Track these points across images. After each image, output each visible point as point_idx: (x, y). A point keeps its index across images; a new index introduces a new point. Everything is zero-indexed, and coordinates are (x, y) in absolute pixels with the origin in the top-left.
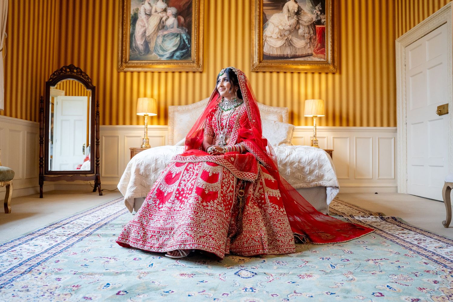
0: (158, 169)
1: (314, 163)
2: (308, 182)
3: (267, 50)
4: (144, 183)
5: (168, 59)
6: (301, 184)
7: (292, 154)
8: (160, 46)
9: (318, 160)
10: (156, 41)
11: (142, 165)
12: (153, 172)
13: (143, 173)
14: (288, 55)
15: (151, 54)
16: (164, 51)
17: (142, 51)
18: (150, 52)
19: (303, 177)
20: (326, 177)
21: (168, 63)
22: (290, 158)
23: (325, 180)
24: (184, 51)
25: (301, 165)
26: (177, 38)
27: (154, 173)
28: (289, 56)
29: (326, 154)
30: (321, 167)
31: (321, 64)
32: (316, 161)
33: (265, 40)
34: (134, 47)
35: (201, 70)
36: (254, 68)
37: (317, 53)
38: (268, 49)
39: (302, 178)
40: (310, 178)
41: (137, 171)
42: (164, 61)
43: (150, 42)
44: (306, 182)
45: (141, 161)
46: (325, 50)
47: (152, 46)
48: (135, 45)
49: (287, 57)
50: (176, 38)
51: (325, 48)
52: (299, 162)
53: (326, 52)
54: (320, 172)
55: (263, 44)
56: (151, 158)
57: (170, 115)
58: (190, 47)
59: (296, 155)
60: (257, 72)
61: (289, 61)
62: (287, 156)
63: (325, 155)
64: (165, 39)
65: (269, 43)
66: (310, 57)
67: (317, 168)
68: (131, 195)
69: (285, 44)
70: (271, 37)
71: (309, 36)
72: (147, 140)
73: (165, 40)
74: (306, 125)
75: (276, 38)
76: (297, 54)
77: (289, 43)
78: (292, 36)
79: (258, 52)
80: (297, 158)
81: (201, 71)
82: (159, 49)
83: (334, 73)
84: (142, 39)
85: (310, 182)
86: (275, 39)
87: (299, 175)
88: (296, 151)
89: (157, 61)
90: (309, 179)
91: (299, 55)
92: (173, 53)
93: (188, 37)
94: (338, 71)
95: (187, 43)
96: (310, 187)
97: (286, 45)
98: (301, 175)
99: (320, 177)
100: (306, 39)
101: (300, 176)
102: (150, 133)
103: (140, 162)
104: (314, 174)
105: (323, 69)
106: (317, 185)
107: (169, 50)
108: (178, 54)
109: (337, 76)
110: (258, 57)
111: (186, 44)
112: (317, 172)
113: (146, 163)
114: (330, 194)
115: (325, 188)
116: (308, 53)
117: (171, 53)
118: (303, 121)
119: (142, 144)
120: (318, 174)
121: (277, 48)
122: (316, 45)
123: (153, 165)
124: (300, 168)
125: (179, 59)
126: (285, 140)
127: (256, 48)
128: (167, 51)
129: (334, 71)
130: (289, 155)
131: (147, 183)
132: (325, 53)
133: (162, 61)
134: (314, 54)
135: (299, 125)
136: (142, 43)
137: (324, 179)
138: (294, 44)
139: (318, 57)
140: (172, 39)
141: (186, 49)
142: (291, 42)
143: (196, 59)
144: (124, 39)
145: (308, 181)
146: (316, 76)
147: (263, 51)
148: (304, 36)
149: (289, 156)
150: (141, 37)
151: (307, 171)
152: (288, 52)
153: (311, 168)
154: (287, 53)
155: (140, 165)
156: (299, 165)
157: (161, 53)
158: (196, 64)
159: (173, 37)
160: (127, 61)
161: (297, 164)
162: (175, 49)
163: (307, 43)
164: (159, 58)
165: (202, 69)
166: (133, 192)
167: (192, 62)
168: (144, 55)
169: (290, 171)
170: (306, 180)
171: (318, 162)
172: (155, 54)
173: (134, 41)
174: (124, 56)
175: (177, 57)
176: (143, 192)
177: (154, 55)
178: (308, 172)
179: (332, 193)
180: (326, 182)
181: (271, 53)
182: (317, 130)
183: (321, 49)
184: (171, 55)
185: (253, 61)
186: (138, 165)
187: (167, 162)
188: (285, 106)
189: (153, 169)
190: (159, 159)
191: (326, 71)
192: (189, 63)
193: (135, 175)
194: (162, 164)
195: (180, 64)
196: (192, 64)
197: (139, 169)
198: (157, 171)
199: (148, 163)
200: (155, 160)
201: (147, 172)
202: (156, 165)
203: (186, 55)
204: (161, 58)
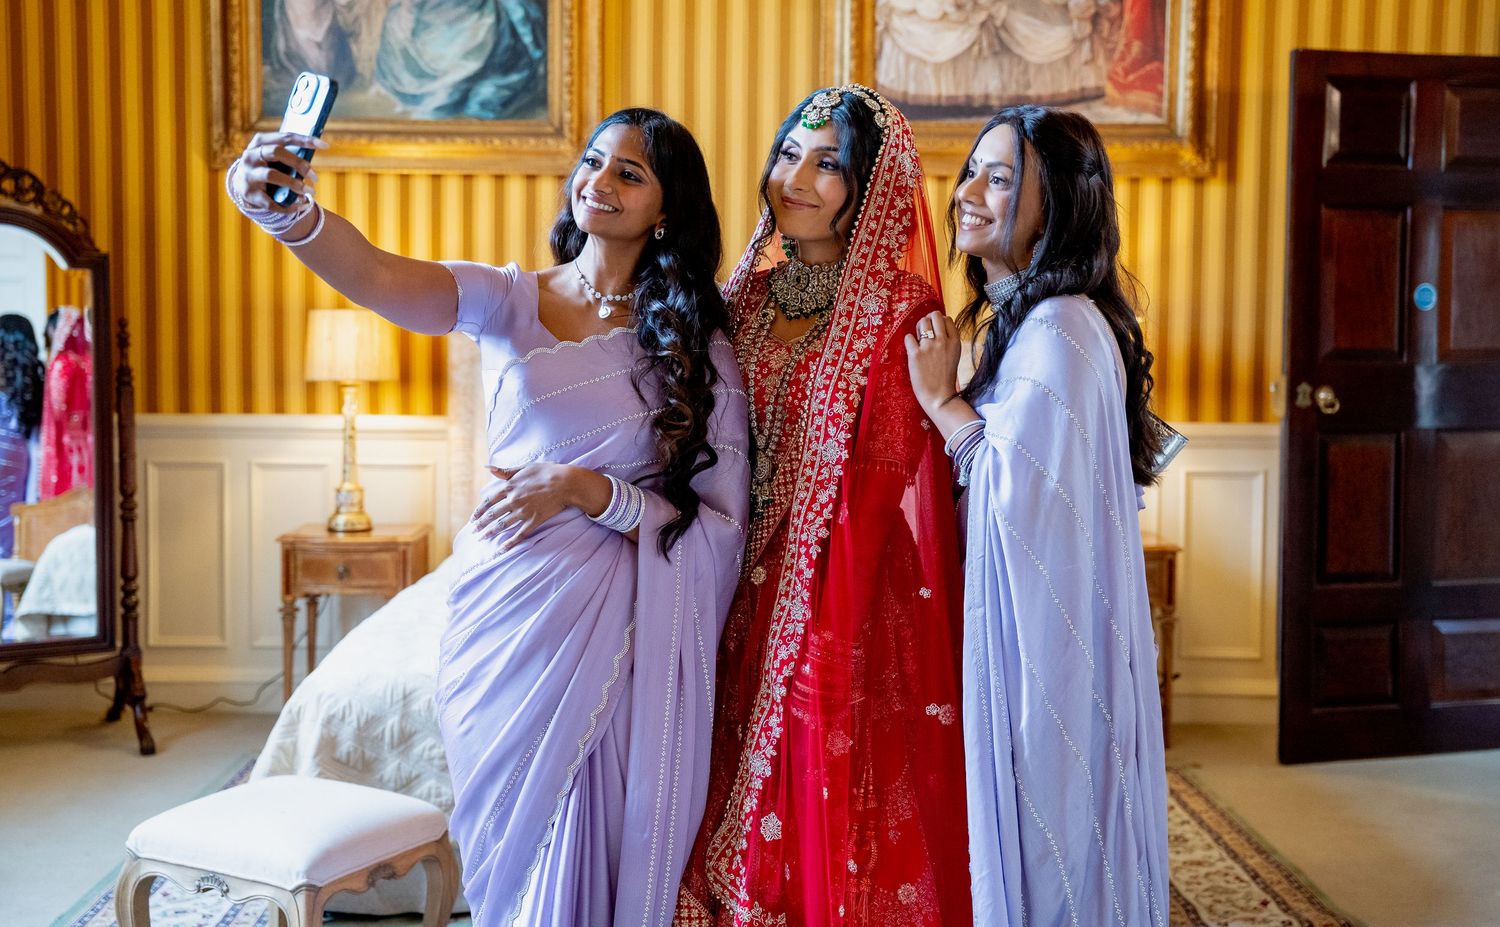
3: (892, 75)
5: (441, 115)
8: (405, 53)
10: (384, 28)
11: (347, 720)
14: (987, 97)
15: (364, 88)
16: (421, 75)
18: (357, 82)
21: (444, 135)
24: (514, 78)
26: (481, 18)
28: (994, 103)
31: (1142, 138)
33: (887, 29)
34: (283, 57)
37: (1123, 88)
38: (898, 70)
42: (426, 123)
43: (355, 35)
46: (1161, 72)
47: (365, 49)
48: (288, 47)
49: (985, 110)
50: (476, 16)
51: (1161, 60)
53: (1166, 80)
55: (877, 47)
58: (540, 60)
64: (428, 17)
65: (901, 41)
66: (1088, 108)
69: (976, 48)
70: (913, 12)
71: (1089, 8)
72: (356, 498)
73: (427, 26)
75: (937, 15)
76: (1032, 92)
77: (996, 41)
78: (1012, 6)
82: (398, 65)
83: (1199, 181)
84: (317, 14)
86: (933, 21)
89: (392, 122)
91: (1040, 97)
92: (464, 86)
93: (535, 13)
94: (1222, 168)
95: (527, 39)
97: (980, 50)
100: (1075, 24)
102: (365, 451)
105: (1148, 161)
107: (445, 73)
108: (487, 90)
109: (1215, 192)
111: (525, 47)
116: (1083, 89)
117: (456, 86)
121: (938, 67)
122: (1121, 47)
125: (492, 116)
128: (434, 78)
129: (1199, 169)
132: (1162, 82)
133: (415, 122)
134: (1110, 89)
136: (320, 34)
138: (1018, 44)
139: (1126, 105)
140: (460, 18)
141: (523, 69)
142: (1003, 35)
143: (572, 121)
144: (235, 19)
147: (875, 82)
148: (1065, 6)
150: (312, 7)
152: (989, 83)
154: (987, 87)
157: (410, 85)
158: (571, 142)
159: (463, 9)
160: (254, 118)
162: (473, 66)
163: (1077, 42)
164: (399, 108)
167: (549, 129)
172: (383, 91)
173: (279, 27)
174: (236, 97)
175: (484, 105)
177: (378, 94)
181: (912, 89)
183: (1143, 66)
184: (457, 96)
189: (392, 736)
190: (417, 693)
191: (1163, 172)
192: (537, 135)
193: (318, 765)
194: (431, 716)
195: (497, 142)
196: (551, 142)
197: (336, 737)
198: (409, 743)
199: (371, 713)
200: (401, 696)
201: (366, 751)
202: (406, 721)
203: (525, 99)
204: (410, 108)
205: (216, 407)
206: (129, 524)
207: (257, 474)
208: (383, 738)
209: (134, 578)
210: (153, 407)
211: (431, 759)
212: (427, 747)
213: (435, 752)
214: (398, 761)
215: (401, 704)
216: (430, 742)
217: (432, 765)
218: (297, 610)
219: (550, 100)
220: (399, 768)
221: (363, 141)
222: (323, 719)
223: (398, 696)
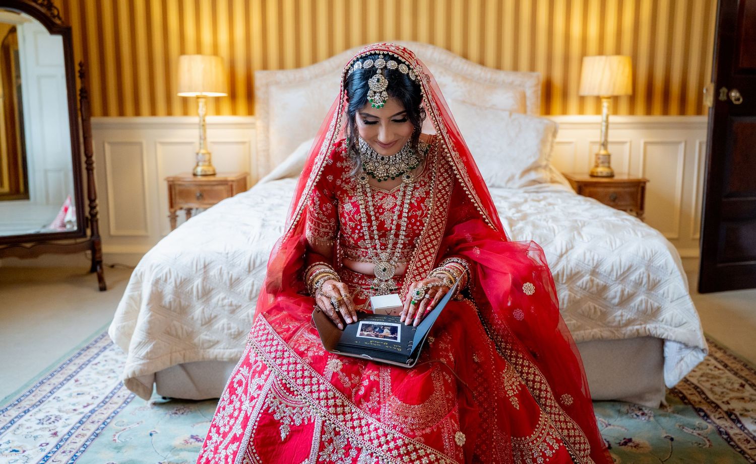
0: (210, 291)
1: (634, 277)
2: (614, 324)
4: (176, 330)
6: (595, 330)
7: (572, 248)
9: (648, 266)
11: (169, 281)
12: (198, 299)
13: (173, 304)
19: (601, 311)
20: (666, 315)
22: (568, 262)
23: (662, 321)
25: (600, 281)
27: (200, 302)
29: (669, 249)
30: (653, 286)
32: (642, 270)
39: (599, 313)
40: (620, 315)
41: (156, 297)
44: (610, 324)
45: (164, 272)
52: (594, 273)
54: (650, 301)
56: (192, 263)
57: (259, 93)
59: (585, 253)
62: (561, 256)
63: (668, 252)
67: (644, 289)
68: (140, 367)
72: (207, 157)
80: (589, 261)
85: (619, 327)
87: (592, 308)
90: (618, 319)
96: (621, 337)
98: (597, 306)
99: (649, 311)
101: (595, 308)
102: (212, 135)
103: (161, 275)
104: (632, 305)
106: (638, 333)
112: (641, 301)
113: (178, 275)
114: (676, 360)
115: (662, 342)
120: (644, 305)
123: (197, 282)
124: (594, 289)
126: (535, 162)
130: (567, 251)
131: (185, 327)
137: (661, 319)
145: (614, 321)
149: (565, 256)
151: (614, 298)
153: (627, 290)
155: (161, 282)
156: (592, 281)
161: (587, 278)
166: (144, 358)
169: (566, 298)
170: (610, 318)
171: (645, 275)
176: (175, 352)
178: (616, 301)
179: (682, 359)
180: (666, 327)
186: (157, 282)
187: (235, 273)
188: (532, 68)
189: (198, 291)
190: (212, 264)
193: (150, 310)
194: (222, 279)
197: (161, 292)
198: (209, 296)
199: (184, 277)
200: (202, 266)
201: (182, 300)
202: (206, 282)
205: (137, 113)
206: (90, 172)
207: (159, 147)
208: (192, 292)
209: (94, 200)
210: (105, 113)
211: (223, 306)
212: (220, 299)
213: (226, 301)
214: (202, 308)
215: (202, 271)
216: (222, 295)
217: (224, 309)
218: (177, 216)
220: (203, 312)
222: (153, 281)
223: (200, 266)
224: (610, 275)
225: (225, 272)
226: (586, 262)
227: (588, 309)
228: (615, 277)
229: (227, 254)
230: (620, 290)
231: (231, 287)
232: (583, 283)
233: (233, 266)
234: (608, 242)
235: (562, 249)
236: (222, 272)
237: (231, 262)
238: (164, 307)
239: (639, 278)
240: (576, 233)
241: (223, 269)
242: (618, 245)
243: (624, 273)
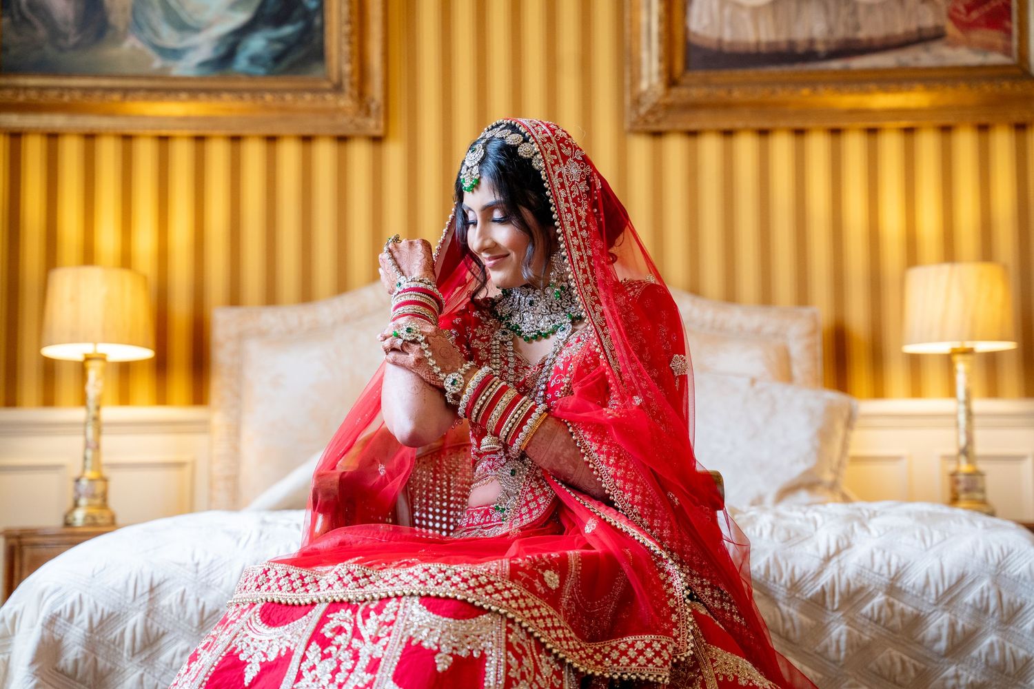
0: (159, 637)
1: (970, 598)
3: (706, 21)
5: (205, 70)
7: (849, 546)
9: (997, 577)
11: (77, 619)
12: (133, 655)
13: (81, 664)
14: (812, 41)
15: (118, 40)
16: (183, 27)
17: (66, 23)
19: (916, 669)
21: (209, 92)
22: (841, 570)
24: (288, 30)
25: (905, 605)
27: (137, 660)
28: (820, 47)
30: (1011, 615)
31: (991, 79)
32: (985, 583)
35: (377, 127)
36: (643, 110)
37: (965, 26)
38: (711, 16)
39: (912, 674)
41: (49, 651)
42: (188, 79)
45: (69, 601)
47: (118, 1)
49: (810, 55)
52: (893, 589)
54: (1008, 645)
56: (127, 583)
57: (221, 355)
58: (316, 10)
59: (872, 555)
60: (657, 135)
61: (822, 72)
62: (828, 559)
63: (1033, 551)
66: (927, 50)
67: (993, 622)
72: (99, 487)
74: (916, 391)
76: (862, 35)
79: (660, 34)
80: (881, 568)
81: (378, 132)
82: (156, 17)
87: (897, 660)
88: (874, 533)
89: (148, 78)
90: (951, 683)
91: (871, 40)
92: (231, 40)
98: (906, 658)
99: (1011, 668)
101: (903, 662)
103: (64, 606)
104: (975, 653)
105: (998, 104)
107: (209, 25)
108: (257, 43)
110: (660, 60)
112: (992, 645)
113: (96, 606)
116: (920, 30)
117: (222, 39)
118: (897, 376)
119: (69, 503)
120: (997, 654)
121: (754, 11)
123: (135, 620)
124: (897, 621)
125: (261, 71)
126: (808, 472)
127: (649, 14)
128: (197, 30)
130: (838, 551)
132: (1010, 19)
133: (176, 79)
134: (951, 29)
135: (879, 392)
139: (970, 45)
141: (297, 21)
143: (352, 74)
146: (965, 142)
147: (686, 30)
149: (835, 560)
151: (938, 639)
152: (813, 26)
153: (960, 623)
154: (811, 30)
155: (61, 621)
156: (891, 606)
157: (169, 37)
158: (351, 95)
161: (879, 599)
162: (241, 18)
164: (157, 63)
165: (382, 123)
167: (327, 85)
168: (76, 47)
169: (843, 638)
170: (936, 684)
171: (993, 592)
172: (139, 45)
175: (254, 60)
177: (133, 48)
178: (942, 645)
181: (727, 36)
182: (977, 421)
184: (222, 51)
185: (635, 79)
186: (52, 621)
187: (210, 599)
188: (803, 297)
189: (134, 640)
190: (167, 585)
191: (1016, 117)
192: (314, 91)
193: (35, 675)
194: (185, 613)
195: (268, 97)
196: (329, 97)
197: (60, 641)
198: (155, 649)
199: (108, 609)
200: (147, 588)
201: (99, 659)
202: (153, 619)
203: (299, 54)
204: (169, 63)
208: (121, 642)
212: (178, 653)
214: (140, 672)
215: (147, 597)
219: (327, 53)
220: (141, 684)
221: (116, 97)
222: (45, 618)
223: (143, 587)
224: (923, 593)
225: (191, 599)
226: (876, 569)
227: (888, 663)
228: (934, 596)
229: (197, 564)
230: (946, 623)
231: (202, 628)
232: (872, 609)
233: (207, 587)
234: (918, 536)
235: (828, 548)
236: (186, 598)
237: (204, 580)
238: (62, 672)
239: (982, 598)
240: (856, 525)
241: (187, 592)
242: (935, 540)
243: (951, 589)
